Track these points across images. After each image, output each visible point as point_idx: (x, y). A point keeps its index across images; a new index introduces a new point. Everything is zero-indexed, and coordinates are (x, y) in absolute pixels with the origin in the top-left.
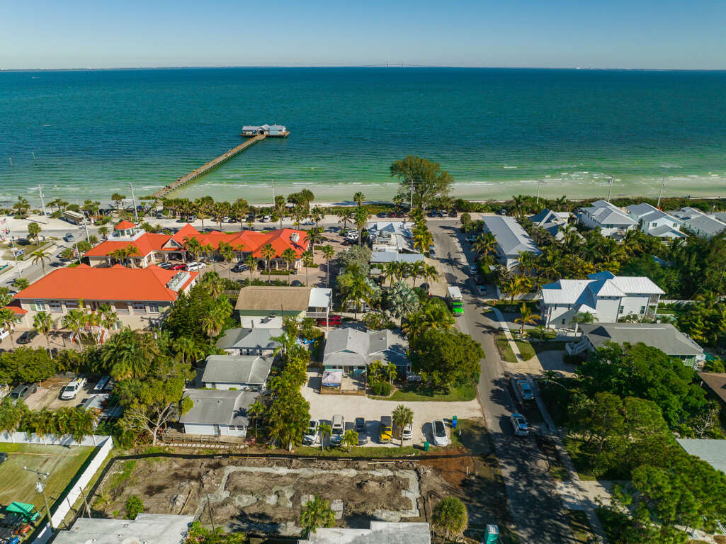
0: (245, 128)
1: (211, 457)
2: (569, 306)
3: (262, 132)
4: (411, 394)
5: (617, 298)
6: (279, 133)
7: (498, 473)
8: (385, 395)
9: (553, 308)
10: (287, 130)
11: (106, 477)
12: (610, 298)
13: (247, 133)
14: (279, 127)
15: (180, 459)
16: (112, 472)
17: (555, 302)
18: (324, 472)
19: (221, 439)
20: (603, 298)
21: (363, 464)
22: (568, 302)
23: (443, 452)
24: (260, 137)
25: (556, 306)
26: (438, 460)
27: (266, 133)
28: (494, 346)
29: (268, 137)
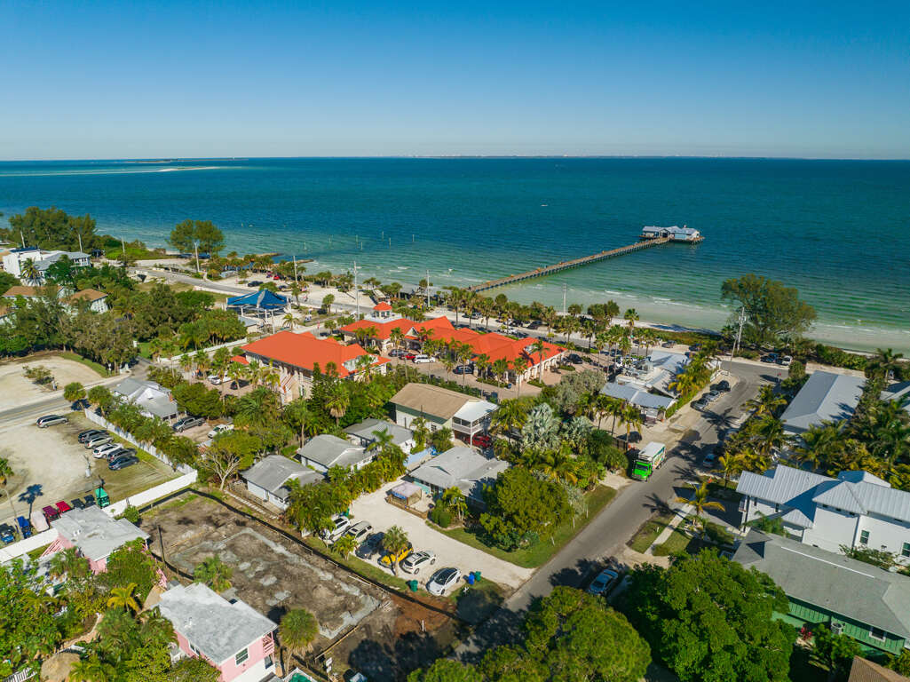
0: (646, 228)
1: (243, 514)
2: (777, 506)
3: (665, 235)
4: (473, 537)
5: (852, 514)
6: (687, 238)
7: (454, 645)
8: (443, 527)
9: (752, 503)
10: (701, 234)
11: (171, 500)
12: (838, 511)
13: (647, 235)
14: (687, 231)
15: (225, 507)
16: (177, 498)
17: (757, 495)
18: (308, 565)
19: (265, 505)
20: (825, 507)
21: (343, 574)
22: (777, 501)
23: (426, 600)
24: (661, 240)
25: (756, 500)
26: (413, 604)
27: (670, 236)
28: (639, 525)
29: (672, 241)
